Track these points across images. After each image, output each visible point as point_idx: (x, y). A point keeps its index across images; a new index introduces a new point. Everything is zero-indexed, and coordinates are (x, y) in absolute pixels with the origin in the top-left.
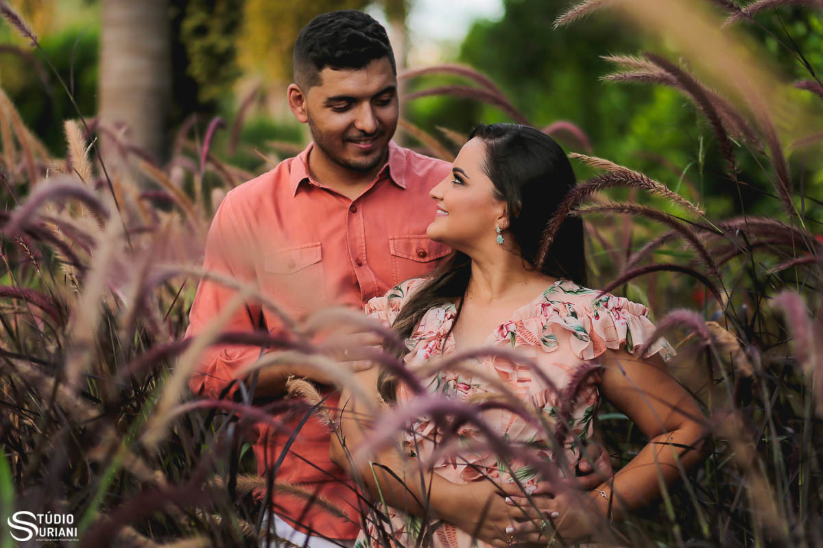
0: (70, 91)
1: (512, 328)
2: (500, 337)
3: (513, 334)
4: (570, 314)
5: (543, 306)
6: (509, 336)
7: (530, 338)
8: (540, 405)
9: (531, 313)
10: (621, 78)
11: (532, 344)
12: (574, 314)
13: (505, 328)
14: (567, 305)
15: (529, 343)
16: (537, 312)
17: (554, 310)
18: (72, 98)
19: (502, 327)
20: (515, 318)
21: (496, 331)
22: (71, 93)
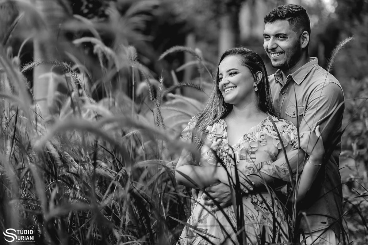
7: (255, 139)
8: (259, 169)
11: (256, 141)
15: (255, 141)
17: (266, 129)
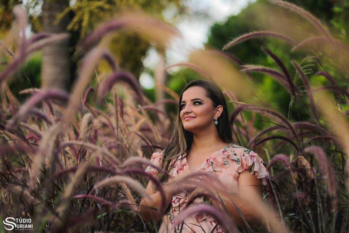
0: (27, 76)
1: (211, 160)
2: (207, 164)
3: (212, 163)
4: (234, 154)
5: (223, 152)
6: (210, 164)
9: (218, 155)
10: (248, 70)
12: (235, 154)
13: (209, 160)
14: (233, 152)
16: (220, 155)
18: (28, 79)
19: (207, 160)
20: (213, 157)
21: (205, 162)
22: (28, 77)
